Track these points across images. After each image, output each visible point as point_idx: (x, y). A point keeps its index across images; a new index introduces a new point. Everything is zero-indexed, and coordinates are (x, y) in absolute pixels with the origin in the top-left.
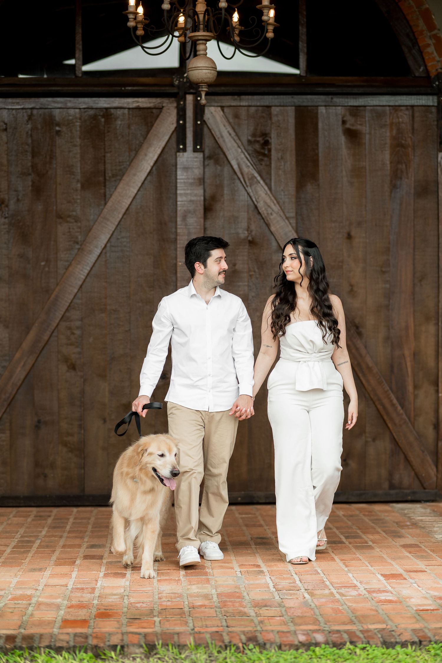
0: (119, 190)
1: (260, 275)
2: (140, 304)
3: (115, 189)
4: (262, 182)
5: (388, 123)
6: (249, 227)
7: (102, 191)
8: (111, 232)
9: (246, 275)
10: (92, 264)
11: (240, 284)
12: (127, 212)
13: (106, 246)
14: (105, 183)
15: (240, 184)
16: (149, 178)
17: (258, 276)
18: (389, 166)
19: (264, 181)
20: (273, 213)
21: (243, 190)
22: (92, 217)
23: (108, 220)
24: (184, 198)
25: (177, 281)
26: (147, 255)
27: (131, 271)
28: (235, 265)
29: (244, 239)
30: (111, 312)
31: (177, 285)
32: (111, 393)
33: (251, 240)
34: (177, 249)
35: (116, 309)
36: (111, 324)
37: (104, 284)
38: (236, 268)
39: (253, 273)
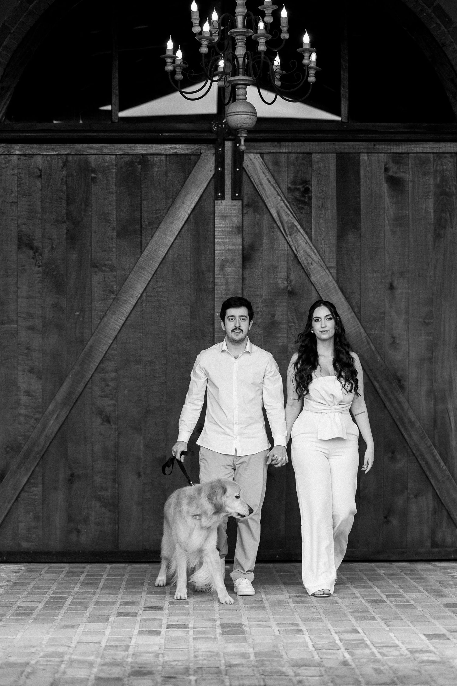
0: (155, 238)
1: (300, 326)
2: (177, 356)
3: (152, 237)
4: (302, 231)
5: (432, 170)
6: (288, 277)
7: (139, 240)
8: (147, 282)
9: (285, 326)
10: (128, 314)
11: (279, 335)
12: (164, 261)
13: (142, 295)
14: (141, 231)
15: (279, 233)
16: (186, 226)
17: (297, 327)
18: (432, 214)
19: (304, 230)
20: (313, 262)
21: (283, 239)
22: (128, 266)
23: (144, 269)
24: (223, 247)
25: (214, 332)
26: (184, 305)
27: (167, 322)
28: (273, 316)
29: (283, 289)
30: (147, 364)
31: (214, 336)
32: (147, 446)
33: (291, 290)
34: (214, 299)
35: (152, 360)
36: (146, 376)
37: (139, 335)
38: (275, 319)
39: (293, 324)
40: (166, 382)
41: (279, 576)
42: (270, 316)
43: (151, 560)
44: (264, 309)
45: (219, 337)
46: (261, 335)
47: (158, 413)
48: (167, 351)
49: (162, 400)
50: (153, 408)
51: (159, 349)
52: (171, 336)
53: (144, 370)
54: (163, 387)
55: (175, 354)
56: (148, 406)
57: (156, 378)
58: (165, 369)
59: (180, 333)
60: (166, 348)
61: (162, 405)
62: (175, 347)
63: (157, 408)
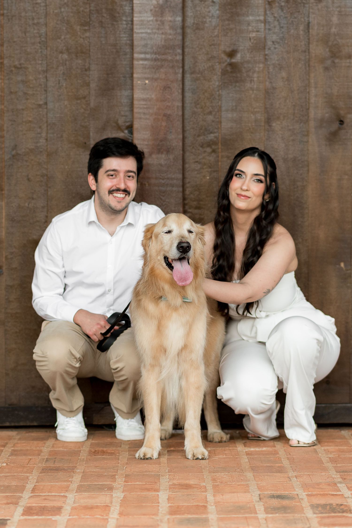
25: (132, 13)
30: (12, 71)
31: (132, 21)
32: (11, 219)
35: (20, 64)
36: (11, 93)
40: (46, 104)
41: (248, 454)
43: (22, 424)
45: (142, 21)
46: (218, 17)
47: (32, 160)
48: (49, 49)
49: (39, 135)
50: (23, 150)
51: (33, 44)
52: (55, 21)
53: (7, 82)
54: (41, 113)
55: (62, 52)
56: (15, 147)
57: (28, 97)
58: (45, 80)
59: (72, 15)
60: (47, 42)
61: (39, 145)
62: (62, 41)
63: (31, 150)
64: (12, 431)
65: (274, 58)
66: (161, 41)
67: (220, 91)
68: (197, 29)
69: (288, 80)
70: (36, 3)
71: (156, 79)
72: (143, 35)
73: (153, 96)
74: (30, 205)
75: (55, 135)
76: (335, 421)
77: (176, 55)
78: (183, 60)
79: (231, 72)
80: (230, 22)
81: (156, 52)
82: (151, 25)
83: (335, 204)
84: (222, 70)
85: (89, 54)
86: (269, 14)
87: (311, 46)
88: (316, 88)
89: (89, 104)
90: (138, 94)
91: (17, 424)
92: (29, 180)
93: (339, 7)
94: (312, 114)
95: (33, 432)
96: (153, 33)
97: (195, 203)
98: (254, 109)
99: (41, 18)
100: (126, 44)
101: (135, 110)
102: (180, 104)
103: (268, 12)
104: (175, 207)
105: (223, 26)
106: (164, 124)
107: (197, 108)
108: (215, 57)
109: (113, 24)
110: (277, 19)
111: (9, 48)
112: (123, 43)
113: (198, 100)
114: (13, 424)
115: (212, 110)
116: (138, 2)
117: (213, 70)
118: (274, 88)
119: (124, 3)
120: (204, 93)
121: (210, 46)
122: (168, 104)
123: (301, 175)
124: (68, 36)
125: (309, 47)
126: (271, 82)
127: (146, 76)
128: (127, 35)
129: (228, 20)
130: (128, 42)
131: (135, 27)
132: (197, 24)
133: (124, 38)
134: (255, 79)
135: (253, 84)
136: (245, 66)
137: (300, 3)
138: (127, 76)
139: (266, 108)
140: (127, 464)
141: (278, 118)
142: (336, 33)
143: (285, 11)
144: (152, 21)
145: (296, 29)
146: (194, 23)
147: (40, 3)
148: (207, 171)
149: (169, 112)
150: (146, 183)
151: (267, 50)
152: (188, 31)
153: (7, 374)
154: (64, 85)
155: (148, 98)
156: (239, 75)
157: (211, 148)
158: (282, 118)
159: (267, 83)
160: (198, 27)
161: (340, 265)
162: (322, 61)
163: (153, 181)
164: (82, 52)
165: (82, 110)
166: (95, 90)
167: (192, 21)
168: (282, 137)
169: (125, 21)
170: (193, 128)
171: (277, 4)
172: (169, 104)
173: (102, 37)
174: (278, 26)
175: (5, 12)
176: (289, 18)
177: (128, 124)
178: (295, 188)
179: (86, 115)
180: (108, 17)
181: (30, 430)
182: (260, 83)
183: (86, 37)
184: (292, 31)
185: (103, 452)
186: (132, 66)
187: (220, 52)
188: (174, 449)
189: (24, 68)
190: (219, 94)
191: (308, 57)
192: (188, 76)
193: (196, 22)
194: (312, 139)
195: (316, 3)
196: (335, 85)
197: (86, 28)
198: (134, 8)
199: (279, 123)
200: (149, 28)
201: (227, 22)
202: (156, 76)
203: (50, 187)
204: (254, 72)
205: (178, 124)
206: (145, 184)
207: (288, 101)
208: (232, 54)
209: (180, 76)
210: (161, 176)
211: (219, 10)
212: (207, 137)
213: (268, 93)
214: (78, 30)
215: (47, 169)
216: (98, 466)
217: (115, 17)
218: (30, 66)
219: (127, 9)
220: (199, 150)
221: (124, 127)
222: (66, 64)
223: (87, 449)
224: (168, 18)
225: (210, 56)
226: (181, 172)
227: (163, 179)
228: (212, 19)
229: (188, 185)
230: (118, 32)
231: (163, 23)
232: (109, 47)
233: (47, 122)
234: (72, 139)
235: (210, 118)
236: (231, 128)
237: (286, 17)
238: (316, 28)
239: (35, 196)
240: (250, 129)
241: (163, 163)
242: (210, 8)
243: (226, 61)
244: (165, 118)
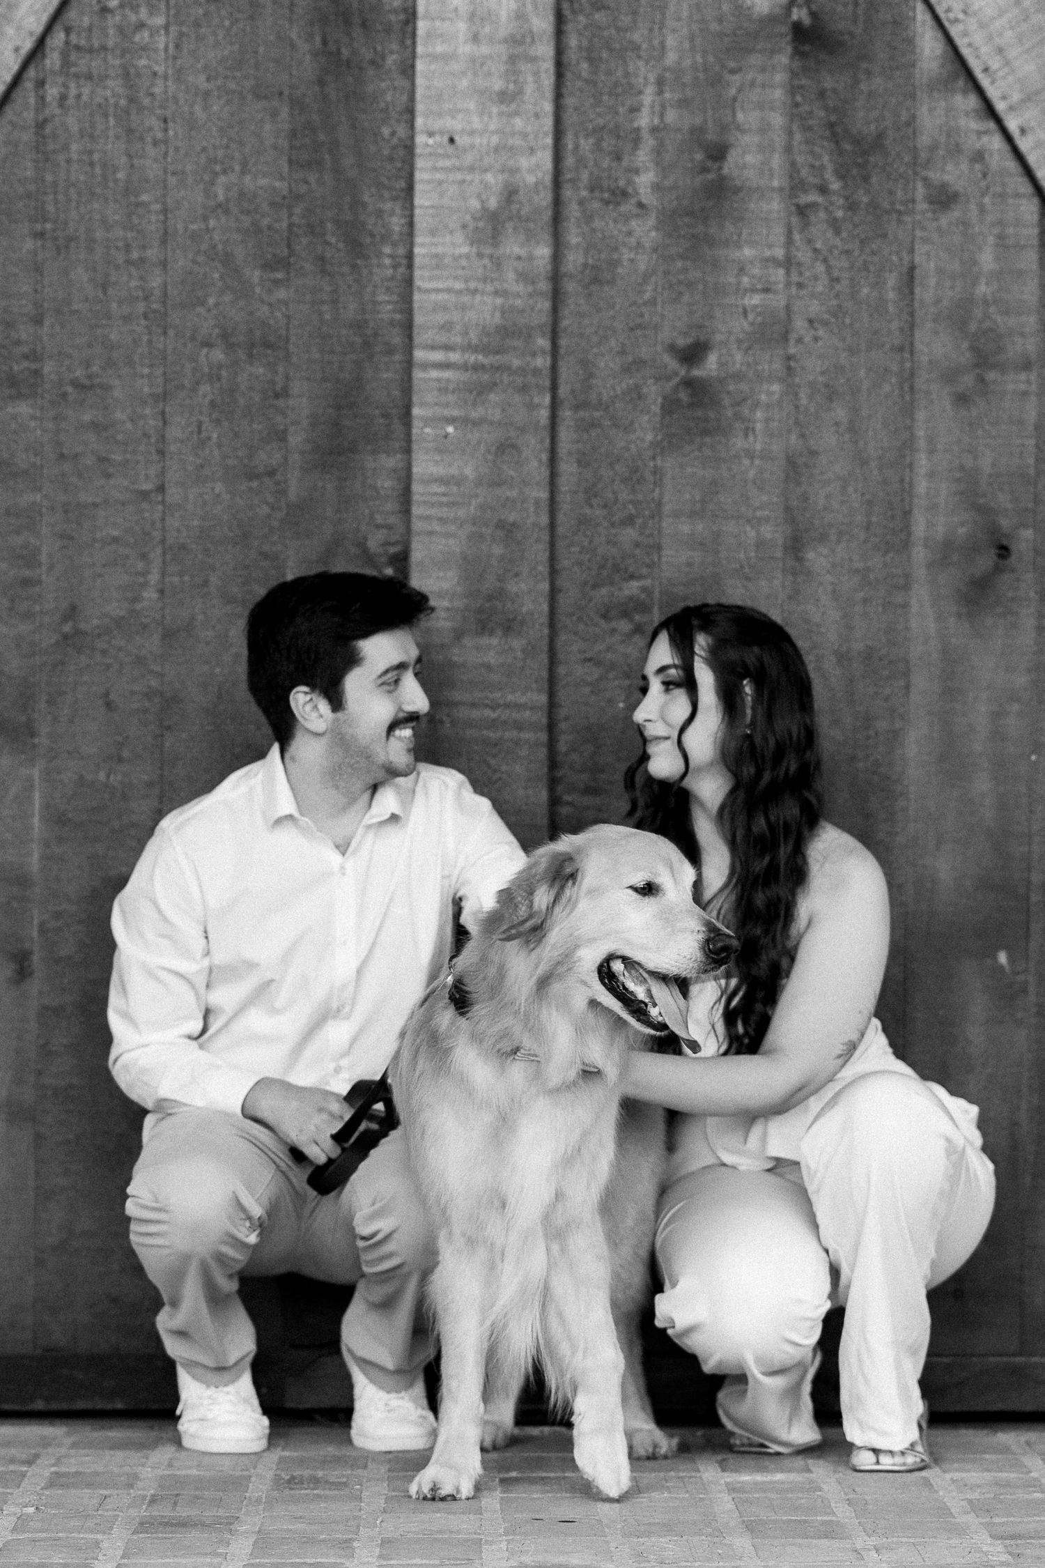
1: (852, 206)
2: (218, 355)
9: (775, 205)
11: (748, 252)
13: (41, 44)
17: (840, 214)
25: (411, 234)
26: (258, 96)
27: (173, 181)
28: (718, 153)
29: (771, 19)
30: (65, 395)
31: (410, 256)
32: (58, 819)
33: (807, 21)
34: (413, 66)
35: (90, 377)
36: (62, 456)
37: (29, 244)
38: (726, 171)
39: (813, 197)
40: (161, 489)
41: (731, 1489)
42: (699, 156)
43: (80, 1405)
44: (671, 116)
45: (436, 256)
46: (655, 250)
47: (120, 649)
48: (171, 332)
49: (141, 580)
50: (95, 622)
51: (127, 319)
52: (190, 256)
53: (51, 425)
54: (147, 515)
55: (207, 344)
56: (72, 613)
57: (111, 470)
58: (160, 424)
59: (238, 237)
60: (166, 314)
61: (138, 606)
62: (209, 310)
63: (119, 622)
64: (51, 1424)
65: (813, 367)
66: (493, 316)
67: (659, 458)
68: (596, 280)
69: (852, 428)
70: (138, 205)
71: (477, 423)
72: (441, 297)
73: (469, 471)
74: (112, 778)
75: (186, 578)
76: (979, 1405)
77: (534, 355)
78: (554, 368)
79: (691, 405)
80: (689, 263)
81: (477, 346)
82: (464, 268)
83: (982, 784)
84: (665, 398)
85: (287, 349)
86: (798, 244)
87: (917, 334)
88: (931, 452)
89: (284, 492)
90: (423, 465)
91: (64, 1406)
92: (109, 705)
93: (1000, 223)
94: (919, 526)
95: (111, 1428)
96: (468, 289)
97: (584, 777)
98: (755, 510)
99: (151, 247)
100: (392, 323)
101: (416, 511)
102: (544, 495)
103: (797, 237)
104: (526, 788)
105: (666, 273)
106: (498, 550)
107: (591, 506)
108: (645, 362)
109: (354, 267)
110: (821, 258)
111: (58, 329)
112: (382, 319)
113: (594, 485)
114: (55, 1406)
115: (633, 511)
116: (427, 204)
117: (640, 398)
118: (813, 453)
119: (388, 206)
120: (611, 465)
121: (632, 329)
122: (508, 493)
123: (887, 699)
124: (227, 298)
125: (912, 335)
126: (803, 436)
127: (447, 412)
128: (395, 298)
129: (683, 257)
130: (398, 316)
131: (417, 273)
132: (593, 267)
133: (387, 307)
134: (759, 426)
135: (751, 439)
136: (731, 388)
137: (887, 212)
138: (394, 412)
139: (788, 509)
140: (385, 1511)
141: (823, 538)
142: (989, 298)
143: (844, 234)
144: (467, 256)
145: (877, 283)
146: (585, 265)
147: (150, 202)
148: (620, 687)
149: (512, 517)
150: (445, 718)
151: (792, 342)
152: (570, 287)
153: (40, 1263)
154: (215, 436)
155: (453, 477)
156: (712, 414)
157: (631, 620)
158: (833, 538)
159: (793, 437)
160: (597, 277)
161: (995, 958)
162: (950, 376)
163: (463, 713)
164: (267, 345)
165: (265, 509)
166: (302, 453)
167: (581, 260)
168: (834, 591)
169: (390, 256)
170: (580, 564)
171: (822, 215)
172: (513, 493)
173: (323, 302)
174: (824, 276)
175: (49, 226)
176: (856, 253)
177: (392, 550)
178: (868, 738)
179: (276, 524)
180: (341, 245)
181: (104, 1422)
182: (771, 435)
183: (279, 301)
184: (865, 291)
185: (315, 1481)
186: (407, 387)
187: (659, 348)
188: (519, 1475)
189: (101, 386)
190: (655, 466)
191: (908, 365)
192: (566, 414)
193: (590, 261)
194: (921, 597)
195: (934, 212)
196: (987, 445)
197: (279, 275)
198: (417, 219)
199: (825, 551)
200: (456, 278)
201: (679, 264)
202: (475, 414)
203: (169, 728)
204: (756, 405)
205: (538, 552)
206: (441, 722)
207: (850, 490)
208: (693, 354)
209: (544, 414)
210: (487, 698)
211: (657, 229)
212: (620, 589)
213: (795, 468)
214: (256, 280)
215: (161, 675)
216: (301, 1517)
217: (361, 245)
218: (117, 382)
219: (396, 223)
220: (596, 625)
221: (383, 560)
222: (219, 379)
223: (270, 1475)
224: (513, 247)
225: (631, 359)
226: (546, 686)
227: (493, 708)
228: (637, 253)
229: (563, 726)
230: (369, 289)
231: (498, 263)
232: (344, 332)
233: (163, 541)
234: (236, 590)
235: (629, 535)
236: (689, 564)
237: (847, 252)
238: (932, 282)
239: (126, 754)
240: (742, 567)
241: (492, 661)
242: (633, 223)
243: (676, 374)
244: (500, 533)
